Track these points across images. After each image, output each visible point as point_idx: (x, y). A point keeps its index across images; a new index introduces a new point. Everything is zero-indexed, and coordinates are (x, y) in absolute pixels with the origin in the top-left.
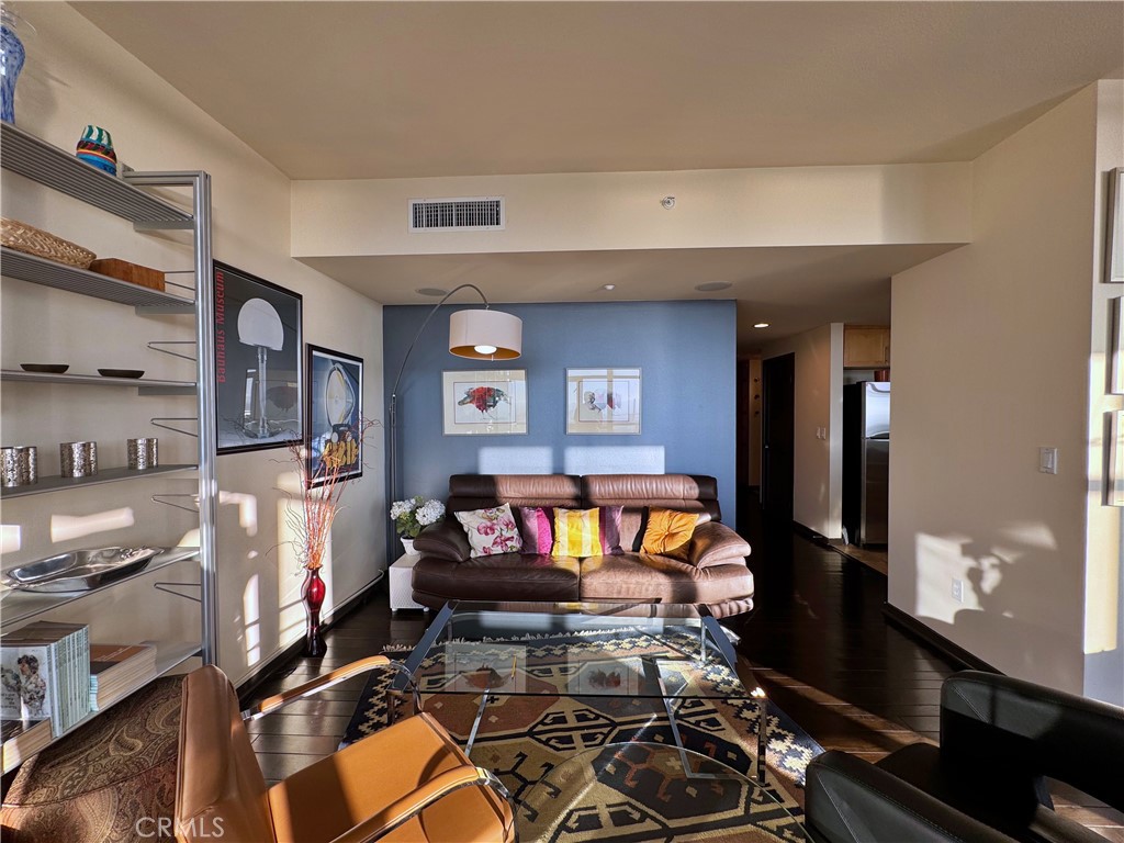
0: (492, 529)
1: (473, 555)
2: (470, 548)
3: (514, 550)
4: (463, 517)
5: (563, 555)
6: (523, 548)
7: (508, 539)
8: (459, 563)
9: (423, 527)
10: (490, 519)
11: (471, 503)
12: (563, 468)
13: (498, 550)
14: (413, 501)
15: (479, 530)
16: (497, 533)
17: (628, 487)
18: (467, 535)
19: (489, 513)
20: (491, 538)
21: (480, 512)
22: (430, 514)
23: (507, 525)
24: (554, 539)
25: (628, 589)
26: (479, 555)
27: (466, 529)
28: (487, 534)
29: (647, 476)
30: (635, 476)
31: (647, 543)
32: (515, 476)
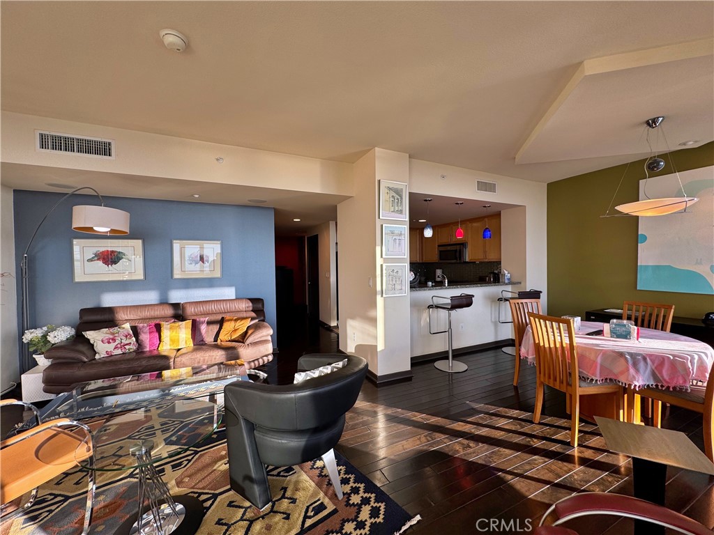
0: (114, 340)
1: (97, 357)
2: (95, 353)
3: (131, 351)
4: (90, 335)
5: (166, 348)
6: (138, 349)
7: (127, 344)
8: (85, 362)
9: (53, 344)
10: (113, 334)
11: (96, 326)
12: (167, 299)
13: (119, 352)
14: (45, 329)
15: (102, 341)
16: (117, 342)
17: (213, 307)
18: (93, 345)
19: (111, 330)
20: (113, 345)
21: (105, 330)
22: (61, 335)
23: (126, 336)
24: (160, 341)
25: (204, 360)
26: (102, 356)
27: (92, 342)
28: (109, 343)
29: (224, 300)
30: (217, 301)
31: (221, 337)
32: (134, 306)
